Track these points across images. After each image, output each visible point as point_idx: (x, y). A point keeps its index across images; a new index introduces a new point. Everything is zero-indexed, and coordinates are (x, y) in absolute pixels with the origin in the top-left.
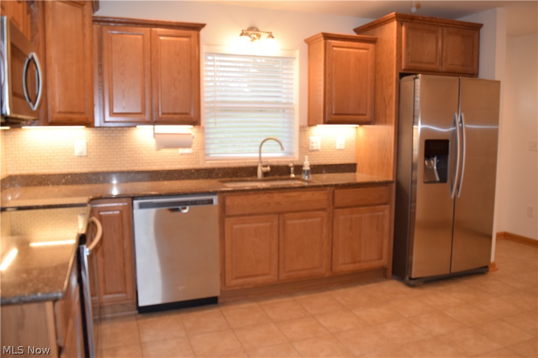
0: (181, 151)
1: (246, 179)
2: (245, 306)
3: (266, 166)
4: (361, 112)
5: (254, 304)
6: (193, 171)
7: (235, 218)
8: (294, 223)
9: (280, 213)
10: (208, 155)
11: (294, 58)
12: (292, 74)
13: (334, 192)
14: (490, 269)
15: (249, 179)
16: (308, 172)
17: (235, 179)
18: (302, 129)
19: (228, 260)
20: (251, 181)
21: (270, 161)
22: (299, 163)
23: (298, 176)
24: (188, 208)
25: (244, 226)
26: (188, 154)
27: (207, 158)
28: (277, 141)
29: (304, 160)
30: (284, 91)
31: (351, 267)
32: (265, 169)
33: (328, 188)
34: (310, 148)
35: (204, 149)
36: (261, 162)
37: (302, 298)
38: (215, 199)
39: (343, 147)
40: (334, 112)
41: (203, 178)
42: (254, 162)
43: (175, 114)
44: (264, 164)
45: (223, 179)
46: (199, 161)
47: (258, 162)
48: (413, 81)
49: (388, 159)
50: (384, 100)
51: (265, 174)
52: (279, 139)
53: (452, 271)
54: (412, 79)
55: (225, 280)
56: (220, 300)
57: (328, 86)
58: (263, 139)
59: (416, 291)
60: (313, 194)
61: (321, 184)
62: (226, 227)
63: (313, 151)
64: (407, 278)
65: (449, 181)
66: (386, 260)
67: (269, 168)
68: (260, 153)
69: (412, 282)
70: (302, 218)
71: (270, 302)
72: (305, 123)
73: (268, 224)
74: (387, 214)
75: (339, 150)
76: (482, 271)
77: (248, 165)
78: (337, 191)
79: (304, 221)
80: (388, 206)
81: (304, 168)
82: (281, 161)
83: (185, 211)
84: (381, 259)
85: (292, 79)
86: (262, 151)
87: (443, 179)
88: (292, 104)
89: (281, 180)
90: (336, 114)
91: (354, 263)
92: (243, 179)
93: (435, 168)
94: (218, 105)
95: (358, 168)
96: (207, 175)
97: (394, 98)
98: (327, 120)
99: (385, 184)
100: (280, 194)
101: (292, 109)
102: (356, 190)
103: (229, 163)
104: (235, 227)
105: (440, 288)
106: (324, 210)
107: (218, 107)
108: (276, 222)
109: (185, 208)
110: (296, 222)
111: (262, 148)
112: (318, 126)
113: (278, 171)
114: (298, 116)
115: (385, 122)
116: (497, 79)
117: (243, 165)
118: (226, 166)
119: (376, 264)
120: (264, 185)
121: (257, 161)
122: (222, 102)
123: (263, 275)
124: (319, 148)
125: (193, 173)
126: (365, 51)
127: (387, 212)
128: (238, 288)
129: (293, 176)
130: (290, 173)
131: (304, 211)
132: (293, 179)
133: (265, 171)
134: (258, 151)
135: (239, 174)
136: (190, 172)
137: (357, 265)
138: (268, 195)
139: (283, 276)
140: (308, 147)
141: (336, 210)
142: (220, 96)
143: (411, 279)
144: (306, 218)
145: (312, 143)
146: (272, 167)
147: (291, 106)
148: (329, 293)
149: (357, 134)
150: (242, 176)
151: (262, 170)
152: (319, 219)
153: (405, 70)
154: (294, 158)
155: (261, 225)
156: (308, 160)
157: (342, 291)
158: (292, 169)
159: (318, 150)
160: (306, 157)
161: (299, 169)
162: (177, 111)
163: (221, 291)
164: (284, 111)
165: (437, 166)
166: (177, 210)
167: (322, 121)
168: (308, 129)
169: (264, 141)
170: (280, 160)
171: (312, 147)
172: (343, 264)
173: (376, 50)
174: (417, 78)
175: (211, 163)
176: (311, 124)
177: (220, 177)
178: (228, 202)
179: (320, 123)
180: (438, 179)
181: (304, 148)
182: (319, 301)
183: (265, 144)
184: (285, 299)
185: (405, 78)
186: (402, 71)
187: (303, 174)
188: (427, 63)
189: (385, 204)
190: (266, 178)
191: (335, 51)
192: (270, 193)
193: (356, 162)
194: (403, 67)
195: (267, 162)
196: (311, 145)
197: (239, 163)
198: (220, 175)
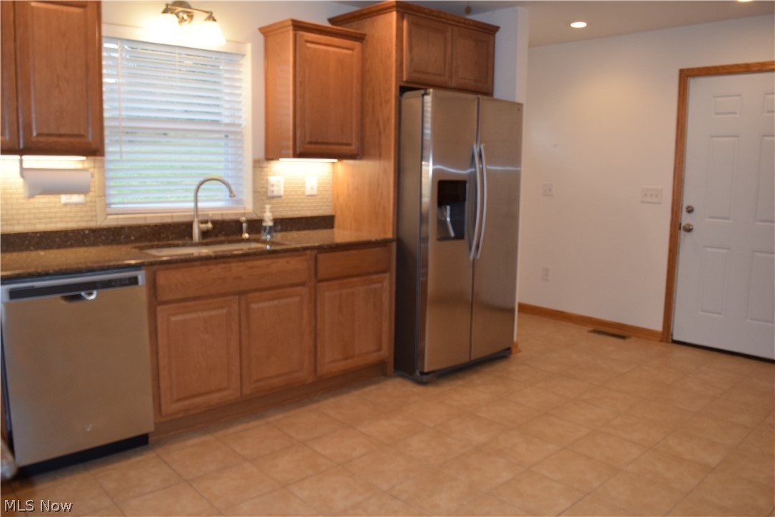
0: (64, 199)
1: (176, 242)
2: (194, 441)
3: (206, 222)
4: (344, 141)
5: (208, 438)
6: (87, 232)
7: (174, 305)
8: (262, 307)
9: (242, 293)
10: (108, 205)
11: (243, 55)
12: (239, 80)
13: (316, 258)
14: (514, 351)
15: (180, 242)
16: (272, 230)
17: (156, 243)
18: (258, 165)
19: (163, 373)
20: (184, 245)
21: (211, 213)
22: (254, 217)
23: (254, 236)
24: (95, 293)
25: (187, 316)
26: (76, 204)
27: (109, 210)
28: (224, 182)
29: (265, 212)
30: (227, 105)
31: (341, 366)
32: (204, 226)
33: (308, 252)
34: (270, 194)
35: (104, 195)
36: (198, 216)
37: (278, 417)
38: (141, 276)
39: (315, 192)
40: (308, 140)
41: (105, 243)
42: (186, 216)
43: (60, 135)
44: (201, 218)
45: (138, 244)
46: (96, 216)
47: (194, 216)
48: (421, 98)
49: (384, 208)
50: (378, 124)
51: (205, 234)
52: (226, 179)
53: (472, 358)
54: (420, 95)
55: (160, 405)
56: (151, 439)
57: (299, 101)
58: (201, 179)
59: (431, 390)
60: (288, 263)
61: (299, 246)
62: (159, 320)
63: (273, 197)
64: (418, 373)
65: (466, 237)
66: (386, 351)
67: (210, 225)
68: (196, 201)
69: (425, 378)
70: (274, 299)
71: (231, 430)
72: (262, 155)
73: (224, 311)
74: (386, 285)
75: (309, 196)
76: (503, 354)
77: (176, 220)
78: (321, 257)
79: (276, 302)
80: (387, 275)
81: (264, 224)
82: (226, 214)
83: (93, 297)
84: (379, 350)
85: (239, 88)
86: (199, 198)
87: (460, 235)
88: (239, 125)
89: (230, 242)
90: (311, 143)
91: (346, 359)
92: (171, 242)
93: (448, 219)
94: (124, 124)
95: (337, 222)
96: (111, 238)
97: (393, 121)
98: (298, 151)
99: (383, 243)
100: (241, 264)
101: (240, 133)
102: (345, 253)
103: (145, 218)
104: (173, 319)
105: (460, 382)
106: (303, 284)
107: (124, 127)
108: (236, 307)
109: (91, 294)
110: (265, 304)
111: (199, 194)
112: (281, 159)
113: (224, 229)
114: (250, 145)
115: (379, 156)
116: (518, 100)
117: (169, 220)
118: (142, 222)
119: (373, 358)
120: (205, 251)
121: (192, 213)
122: (130, 119)
123: (219, 390)
124: (282, 193)
125: (85, 236)
126: (349, 52)
127: (386, 283)
128: (180, 415)
129: (246, 236)
130: (241, 232)
131: (276, 288)
132: (248, 240)
133: (205, 229)
134: (192, 198)
135: (163, 236)
136: (82, 233)
137: (349, 361)
138: (223, 266)
139: (247, 390)
140: (267, 192)
141: (321, 284)
142: (128, 109)
143: (422, 373)
144: (279, 298)
145: (273, 186)
146: (214, 222)
147: (238, 129)
148: (314, 406)
149: (334, 173)
150: (167, 238)
151: (199, 227)
152: (297, 299)
153: (407, 82)
154: (244, 209)
155: (213, 313)
156: (271, 212)
157: (331, 401)
158: (244, 225)
159: (280, 197)
160: (268, 207)
161: (255, 225)
162: (63, 131)
163: (156, 424)
164: (227, 136)
165: (451, 217)
166: (79, 297)
167: (291, 152)
168: (266, 164)
169: (202, 183)
170: (224, 212)
171: (273, 192)
172: (331, 362)
173: (363, 52)
174: (426, 94)
175: (117, 219)
176: (270, 157)
177: (132, 242)
178: (162, 279)
179: (287, 156)
180: (452, 234)
181: (262, 193)
182: (305, 419)
183: (202, 187)
184: (253, 424)
185: (407, 94)
186: (402, 84)
187: (263, 232)
188: (434, 74)
189: (384, 272)
190: (205, 241)
191: (309, 48)
192: (224, 263)
193: (333, 213)
194: (405, 79)
195: (208, 215)
196: (270, 188)
197: (161, 217)
198: (132, 238)
